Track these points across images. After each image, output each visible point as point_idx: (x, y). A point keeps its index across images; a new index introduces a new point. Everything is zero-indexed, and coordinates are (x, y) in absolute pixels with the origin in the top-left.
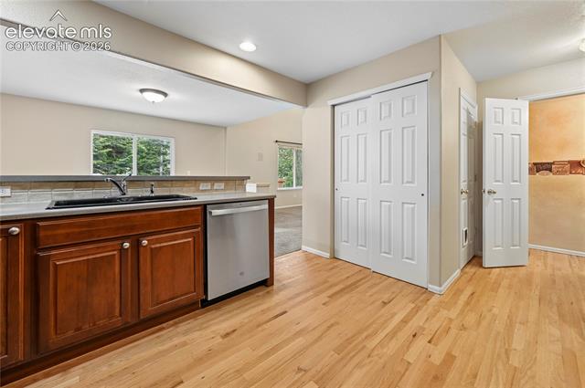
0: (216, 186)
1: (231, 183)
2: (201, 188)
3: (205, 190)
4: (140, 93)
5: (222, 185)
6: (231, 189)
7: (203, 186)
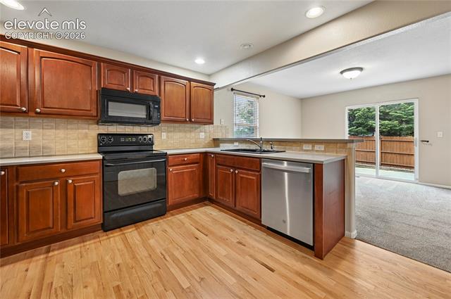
0: (317, 147)
1: (332, 145)
2: (304, 148)
3: (307, 150)
4: (340, 75)
5: (322, 147)
6: (333, 152)
7: (306, 147)
